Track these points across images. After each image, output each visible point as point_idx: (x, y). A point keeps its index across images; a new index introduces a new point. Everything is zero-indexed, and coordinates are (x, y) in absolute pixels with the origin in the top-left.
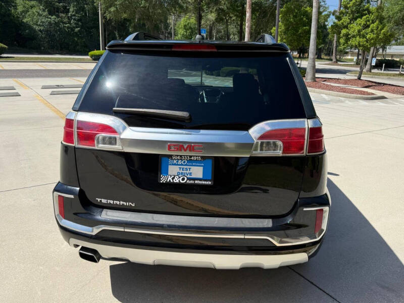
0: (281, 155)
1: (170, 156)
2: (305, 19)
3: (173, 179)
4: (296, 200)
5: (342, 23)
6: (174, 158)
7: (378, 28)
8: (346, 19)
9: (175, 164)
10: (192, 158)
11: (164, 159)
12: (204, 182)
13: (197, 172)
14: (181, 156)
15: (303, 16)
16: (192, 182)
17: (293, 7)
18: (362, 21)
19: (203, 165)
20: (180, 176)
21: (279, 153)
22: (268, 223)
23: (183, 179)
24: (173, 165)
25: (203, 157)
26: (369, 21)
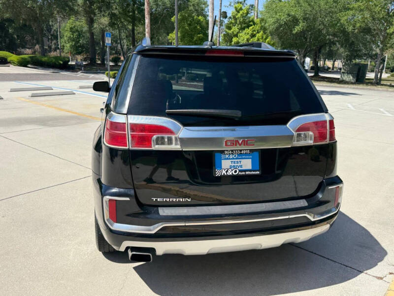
0: (313, 144)
1: (222, 152)
2: (199, 27)
3: (227, 172)
4: (322, 180)
5: (233, 32)
6: (226, 152)
7: (263, 37)
8: (235, 29)
9: (227, 159)
10: (242, 152)
11: (217, 155)
12: (253, 173)
13: (247, 164)
14: (232, 151)
15: (197, 24)
16: (243, 173)
17: (187, 15)
18: (249, 31)
19: (251, 157)
20: (232, 169)
21: (310, 142)
22: (303, 203)
23: (236, 172)
24: (225, 159)
25: (251, 150)
26: (255, 31)
